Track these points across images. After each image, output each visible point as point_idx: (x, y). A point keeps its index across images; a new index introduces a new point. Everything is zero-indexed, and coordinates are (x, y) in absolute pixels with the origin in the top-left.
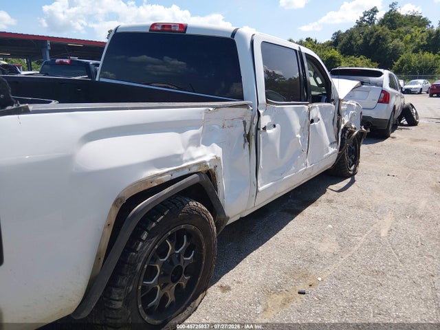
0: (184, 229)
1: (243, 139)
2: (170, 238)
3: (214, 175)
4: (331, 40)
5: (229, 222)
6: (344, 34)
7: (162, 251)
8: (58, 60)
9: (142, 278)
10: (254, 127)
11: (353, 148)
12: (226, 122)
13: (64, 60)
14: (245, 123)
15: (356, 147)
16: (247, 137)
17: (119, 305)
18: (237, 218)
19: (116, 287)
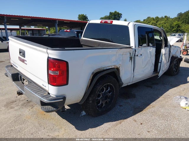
0: (109, 85)
1: (129, 59)
2: (105, 86)
3: (119, 70)
4: (176, 17)
5: (123, 86)
6: (183, 14)
7: (103, 90)
8: (65, 30)
9: (97, 96)
10: (133, 55)
11: (177, 65)
12: (124, 53)
13: (68, 30)
14: (130, 53)
15: (178, 64)
16: (131, 58)
17: (91, 102)
18: (126, 85)
19: (90, 97)
